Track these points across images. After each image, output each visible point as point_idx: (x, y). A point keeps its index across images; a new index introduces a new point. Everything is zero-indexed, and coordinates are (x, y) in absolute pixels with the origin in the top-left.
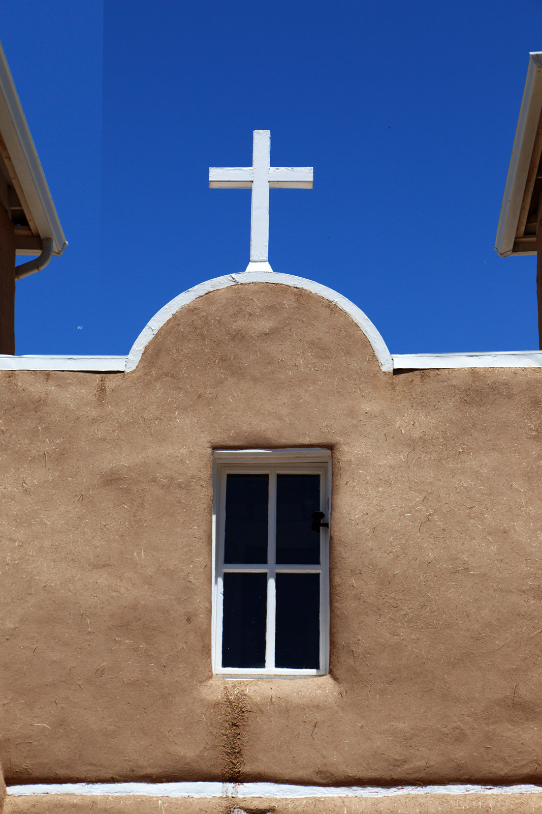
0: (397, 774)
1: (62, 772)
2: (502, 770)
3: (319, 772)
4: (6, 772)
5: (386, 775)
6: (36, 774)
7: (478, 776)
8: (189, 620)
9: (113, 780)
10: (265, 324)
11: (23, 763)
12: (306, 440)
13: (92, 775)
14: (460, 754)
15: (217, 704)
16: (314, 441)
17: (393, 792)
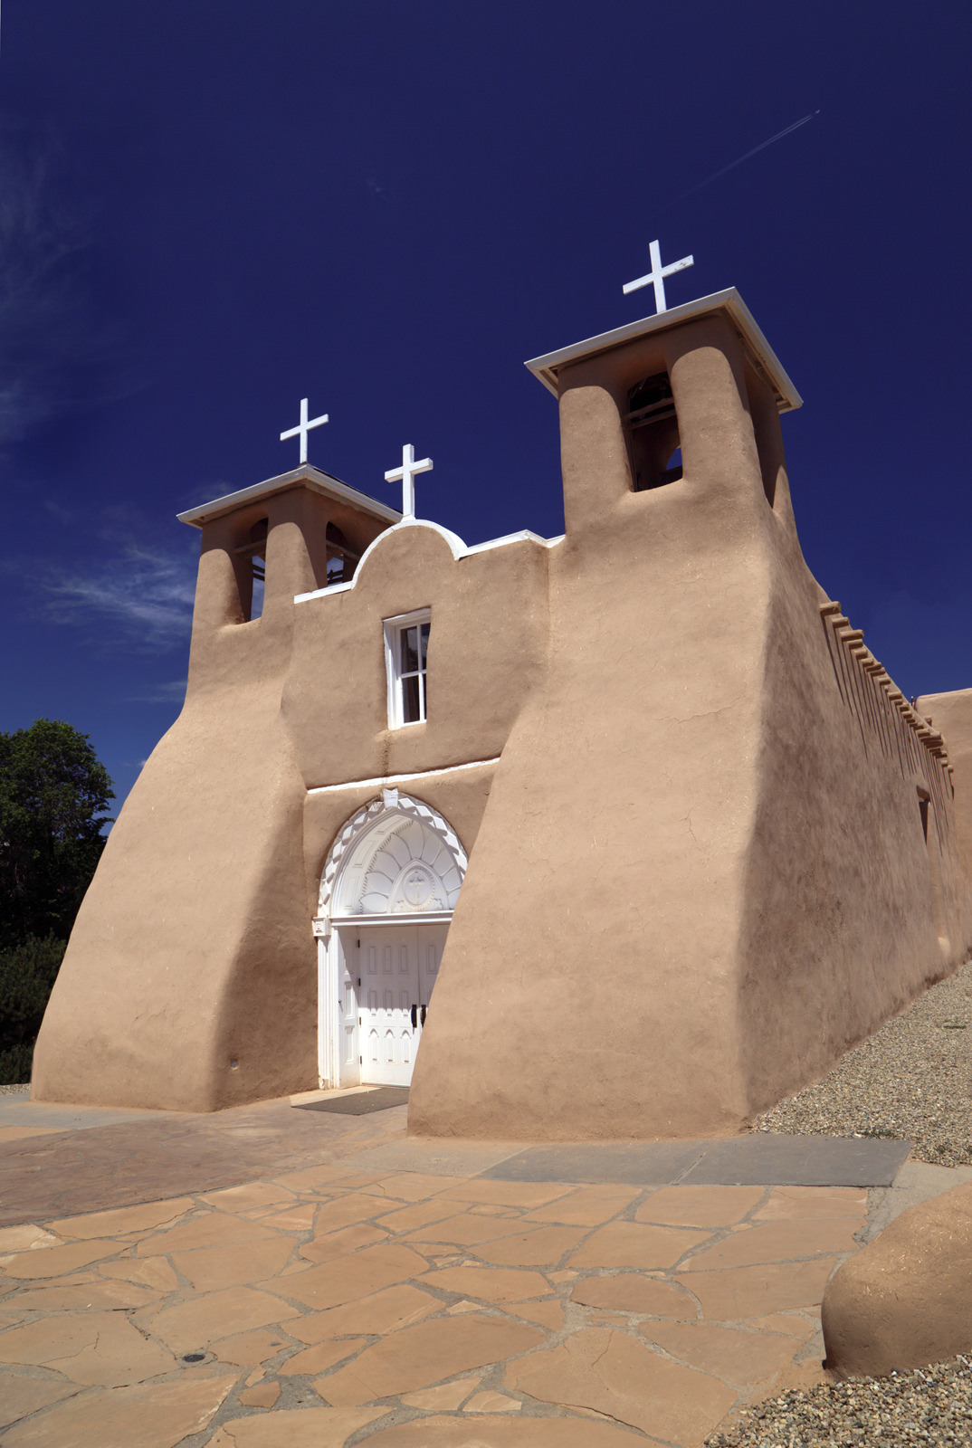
0: (446, 763)
1: (325, 782)
2: (487, 753)
3: (417, 767)
4: (306, 784)
5: (442, 764)
6: (317, 784)
7: (478, 758)
8: (369, 706)
9: (343, 783)
10: (404, 550)
11: (312, 781)
12: (419, 606)
13: (335, 782)
14: (471, 749)
15: (380, 743)
16: (423, 605)
17: (446, 771)
